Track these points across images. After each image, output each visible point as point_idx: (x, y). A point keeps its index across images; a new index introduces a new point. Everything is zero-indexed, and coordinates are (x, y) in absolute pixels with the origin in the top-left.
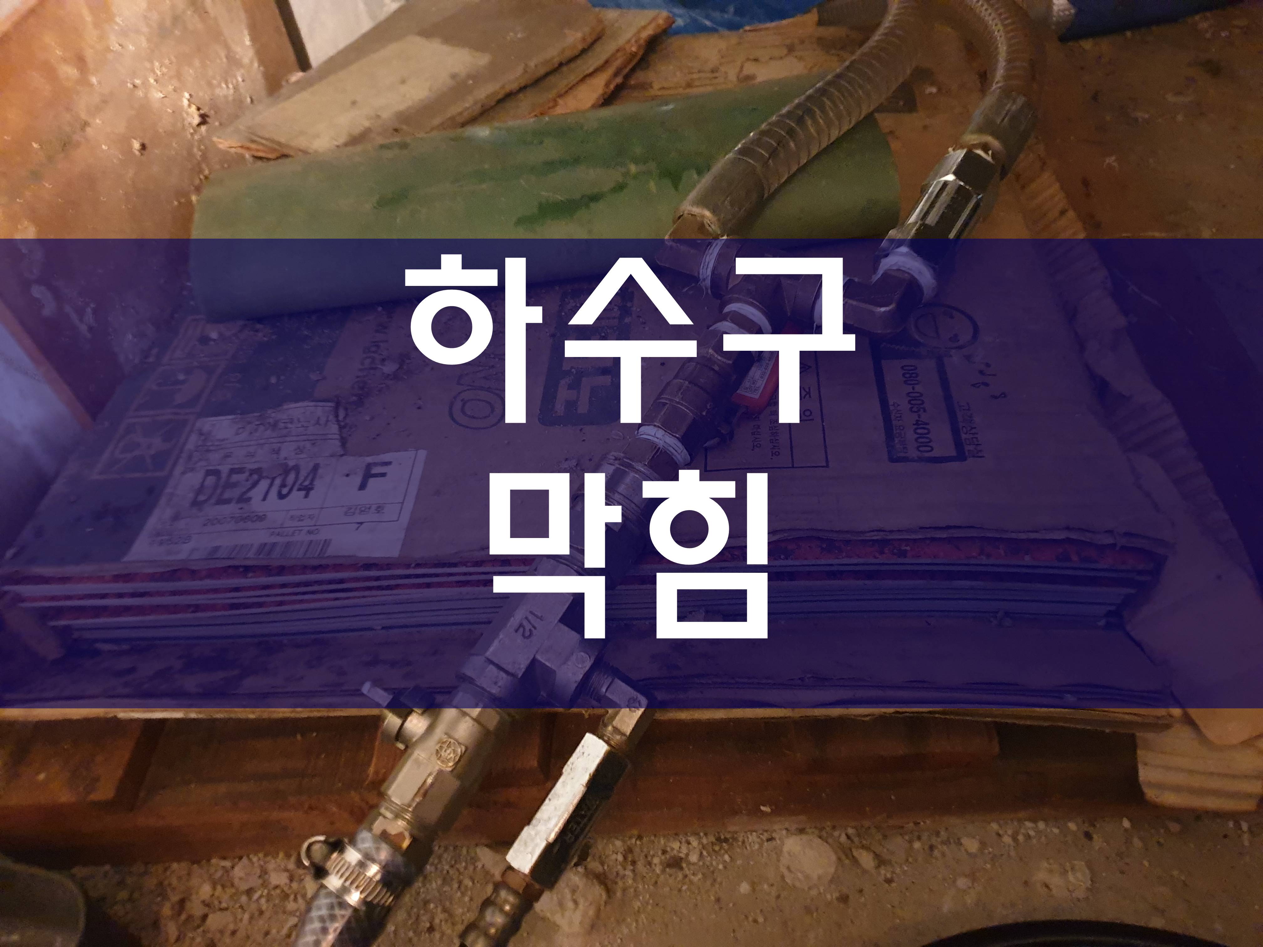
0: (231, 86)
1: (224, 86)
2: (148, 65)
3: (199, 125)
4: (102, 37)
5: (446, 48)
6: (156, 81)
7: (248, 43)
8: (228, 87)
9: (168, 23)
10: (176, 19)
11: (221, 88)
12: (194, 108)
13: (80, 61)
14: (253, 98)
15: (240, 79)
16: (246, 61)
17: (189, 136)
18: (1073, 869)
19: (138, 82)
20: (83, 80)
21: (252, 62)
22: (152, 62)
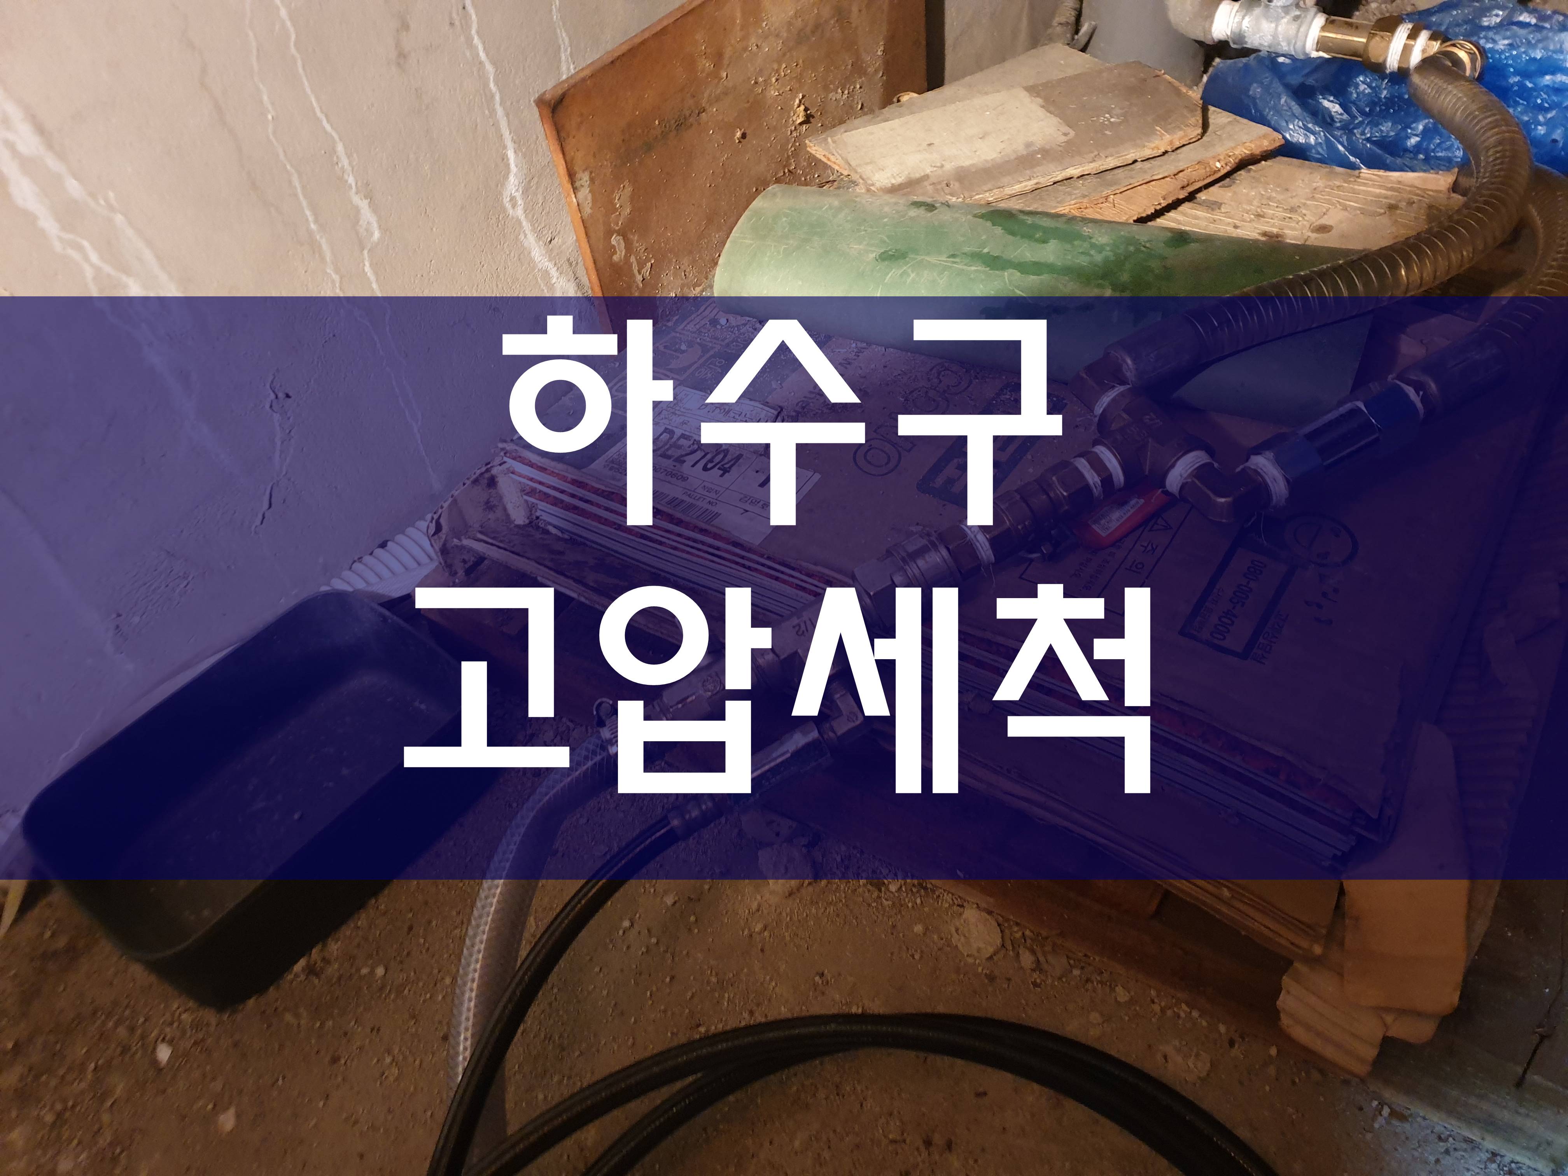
0: (846, 92)
1: (840, 91)
2: (775, 66)
3: (801, 124)
4: (745, 38)
5: (1041, 113)
6: (777, 80)
7: (880, 53)
8: (843, 92)
9: (808, 29)
10: (817, 27)
11: (837, 93)
12: (802, 107)
13: (718, 58)
14: (865, 105)
15: (858, 86)
16: (871, 70)
17: (789, 133)
18: (1197, 1055)
19: (761, 79)
20: (715, 74)
21: (876, 71)
22: (780, 65)
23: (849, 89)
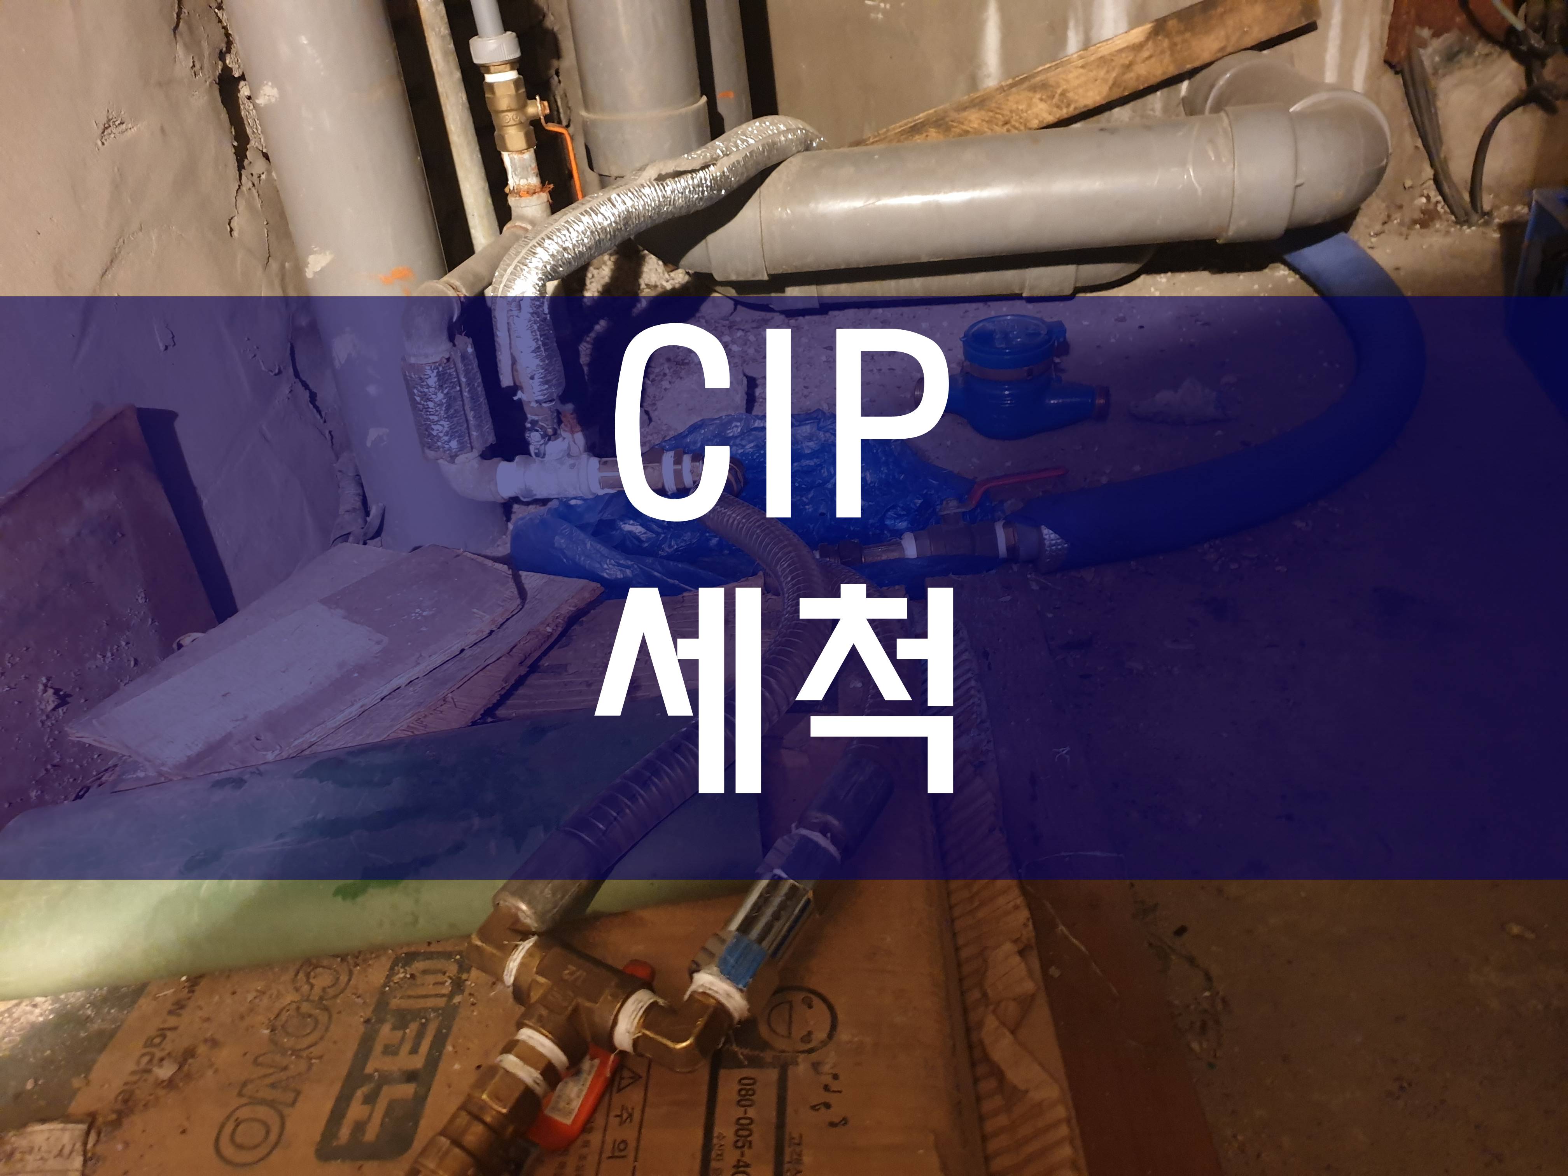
0: (109, 654)
1: (99, 656)
3: (55, 709)
7: (141, 601)
8: (104, 657)
9: (32, 607)
10: (44, 601)
11: (96, 659)
12: (50, 691)
16: (135, 621)
17: (40, 725)
21: (143, 620)
23: (111, 650)
